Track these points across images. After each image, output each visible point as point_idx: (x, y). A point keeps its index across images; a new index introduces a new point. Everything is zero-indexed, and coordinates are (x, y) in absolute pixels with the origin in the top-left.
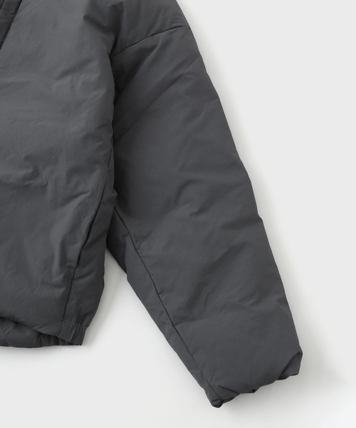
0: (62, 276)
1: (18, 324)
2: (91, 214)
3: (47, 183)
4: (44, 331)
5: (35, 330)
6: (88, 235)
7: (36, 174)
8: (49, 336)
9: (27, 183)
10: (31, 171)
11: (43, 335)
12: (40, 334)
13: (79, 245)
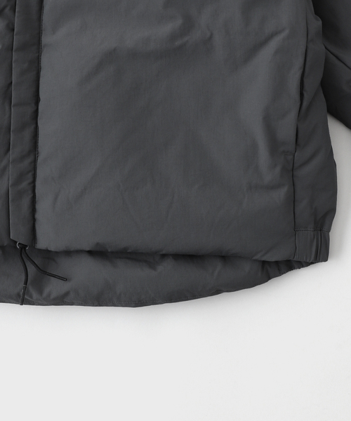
0: (278, 169)
1: (225, 257)
2: (299, 62)
3: (212, 35)
4: (271, 257)
5: (256, 260)
6: (302, 95)
7: (189, 25)
8: (277, 263)
9: (178, 43)
10: (179, 22)
11: (269, 263)
12: (264, 263)
13: (292, 116)
